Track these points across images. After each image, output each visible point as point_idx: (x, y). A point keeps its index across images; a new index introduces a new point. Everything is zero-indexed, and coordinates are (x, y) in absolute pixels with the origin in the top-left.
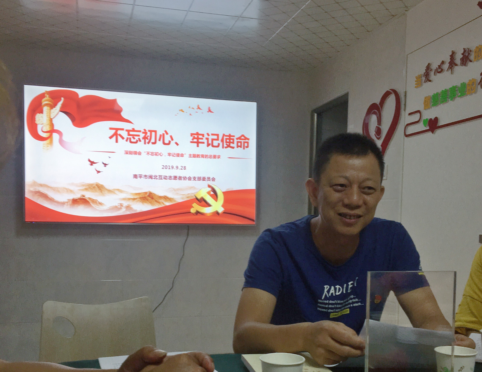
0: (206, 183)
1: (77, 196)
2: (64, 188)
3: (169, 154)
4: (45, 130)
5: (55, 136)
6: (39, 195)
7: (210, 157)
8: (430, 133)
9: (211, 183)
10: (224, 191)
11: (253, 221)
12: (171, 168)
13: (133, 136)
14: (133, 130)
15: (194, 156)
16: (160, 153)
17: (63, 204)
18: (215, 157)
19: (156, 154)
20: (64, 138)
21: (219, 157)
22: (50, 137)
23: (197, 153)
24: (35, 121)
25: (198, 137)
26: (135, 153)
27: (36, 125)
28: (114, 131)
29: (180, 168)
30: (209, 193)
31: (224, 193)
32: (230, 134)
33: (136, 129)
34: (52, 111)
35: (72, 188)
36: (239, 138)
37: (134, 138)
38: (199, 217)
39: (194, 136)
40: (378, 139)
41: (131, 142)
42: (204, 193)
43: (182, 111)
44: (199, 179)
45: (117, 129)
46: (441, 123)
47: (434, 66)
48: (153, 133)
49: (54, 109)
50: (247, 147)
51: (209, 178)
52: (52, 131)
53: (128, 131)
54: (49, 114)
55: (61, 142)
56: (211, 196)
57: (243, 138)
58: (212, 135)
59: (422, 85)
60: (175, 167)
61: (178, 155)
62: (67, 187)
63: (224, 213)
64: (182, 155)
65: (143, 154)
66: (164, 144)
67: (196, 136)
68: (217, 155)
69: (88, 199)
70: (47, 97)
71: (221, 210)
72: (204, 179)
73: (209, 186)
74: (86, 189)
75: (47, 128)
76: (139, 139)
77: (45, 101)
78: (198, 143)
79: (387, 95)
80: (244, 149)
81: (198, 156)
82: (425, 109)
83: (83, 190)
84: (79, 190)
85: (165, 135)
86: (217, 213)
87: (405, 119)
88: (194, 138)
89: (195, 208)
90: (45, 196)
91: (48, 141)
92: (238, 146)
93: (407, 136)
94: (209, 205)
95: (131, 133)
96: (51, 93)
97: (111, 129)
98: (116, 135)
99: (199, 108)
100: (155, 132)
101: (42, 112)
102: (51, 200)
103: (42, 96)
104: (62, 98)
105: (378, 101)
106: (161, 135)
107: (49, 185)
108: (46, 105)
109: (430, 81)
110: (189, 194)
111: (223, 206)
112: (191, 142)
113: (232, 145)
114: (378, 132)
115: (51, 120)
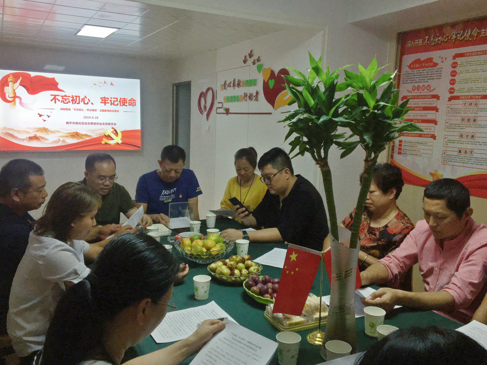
0: (111, 126)
1: (32, 135)
2: (24, 131)
3: (88, 110)
4: (10, 96)
5: (17, 100)
6: (8, 135)
7: (113, 111)
8: (226, 115)
9: (114, 126)
10: (122, 131)
11: (140, 148)
12: (89, 118)
13: (66, 99)
14: (65, 96)
15: (103, 111)
16: (82, 109)
17: (23, 140)
18: (115, 111)
19: (80, 110)
20: (23, 101)
21: (118, 111)
22: (14, 100)
23: (105, 109)
24: (4, 91)
25: (105, 99)
26: (67, 109)
27: (5, 93)
28: (53, 97)
29: (94, 117)
30: (112, 132)
31: (122, 132)
32: (124, 98)
33: (67, 95)
34: (14, 85)
35: (28, 130)
36: (130, 100)
37: (66, 101)
38: (107, 146)
39: (103, 99)
40: (205, 111)
41: (64, 103)
42: (109, 132)
43: (95, 84)
44: (106, 124)
45: (55, 96)
46: (230, 111)
47: (228, 83)
48: (78, 98)
49: (16, 84)
50: (135, 105)
51: (112, 124)
52: (15, 97)
53: (62, 97)
54: (12, 87)
55: (21, 103)
56: (114, 134)
57: (132, 100)
58: (114, 98)
59: (223, 90)
60: (91, 117)
61: (93, 110)
62: (25, 130)
63: (122, 143)
64: (96, 110)
65: (71, 109)
66: (84, 103)
67: (104, 99)
68: (117, 110)
69: (38, 137)
70: (11, 77)
71: (120, 142)
72: (109, 124)
73: (113, 128)
74: (37, 131)
75: (12, 95)
76: (69, 101)
77: (10, 79)
78: (105, 103)
79: (208, 89)
80: (133, 106)
81: (105, 111)
82: (224, 103)
83: (35, 131)
84: (33, 131)
85: (85, 98)
86: (118, 143)
87: (216, 105)
88: (103, 100)
89: (104, 141)
90: (12, 136)
91: (13, 103)
92: (129, 105)
93: (217, 113)
94: (113, 139)
95: (64, 98)
96: (13, 74)
97: (51, 95)
98: (55, 99)
99: (105, 83)
100: (79, 97)
101: (8, 86)
102: (16, 138)
103: (8, 76)
104: (21, 77)
105: (205, 91)
106: (82, 99)
107: (15, 129)
108: (11, 81)
109: (226, 89)
110: (100, 133)
111: (121, 139)
112: (101, 103)
113: (126, 104)
114: (205, 107)
115: (14, 90)
